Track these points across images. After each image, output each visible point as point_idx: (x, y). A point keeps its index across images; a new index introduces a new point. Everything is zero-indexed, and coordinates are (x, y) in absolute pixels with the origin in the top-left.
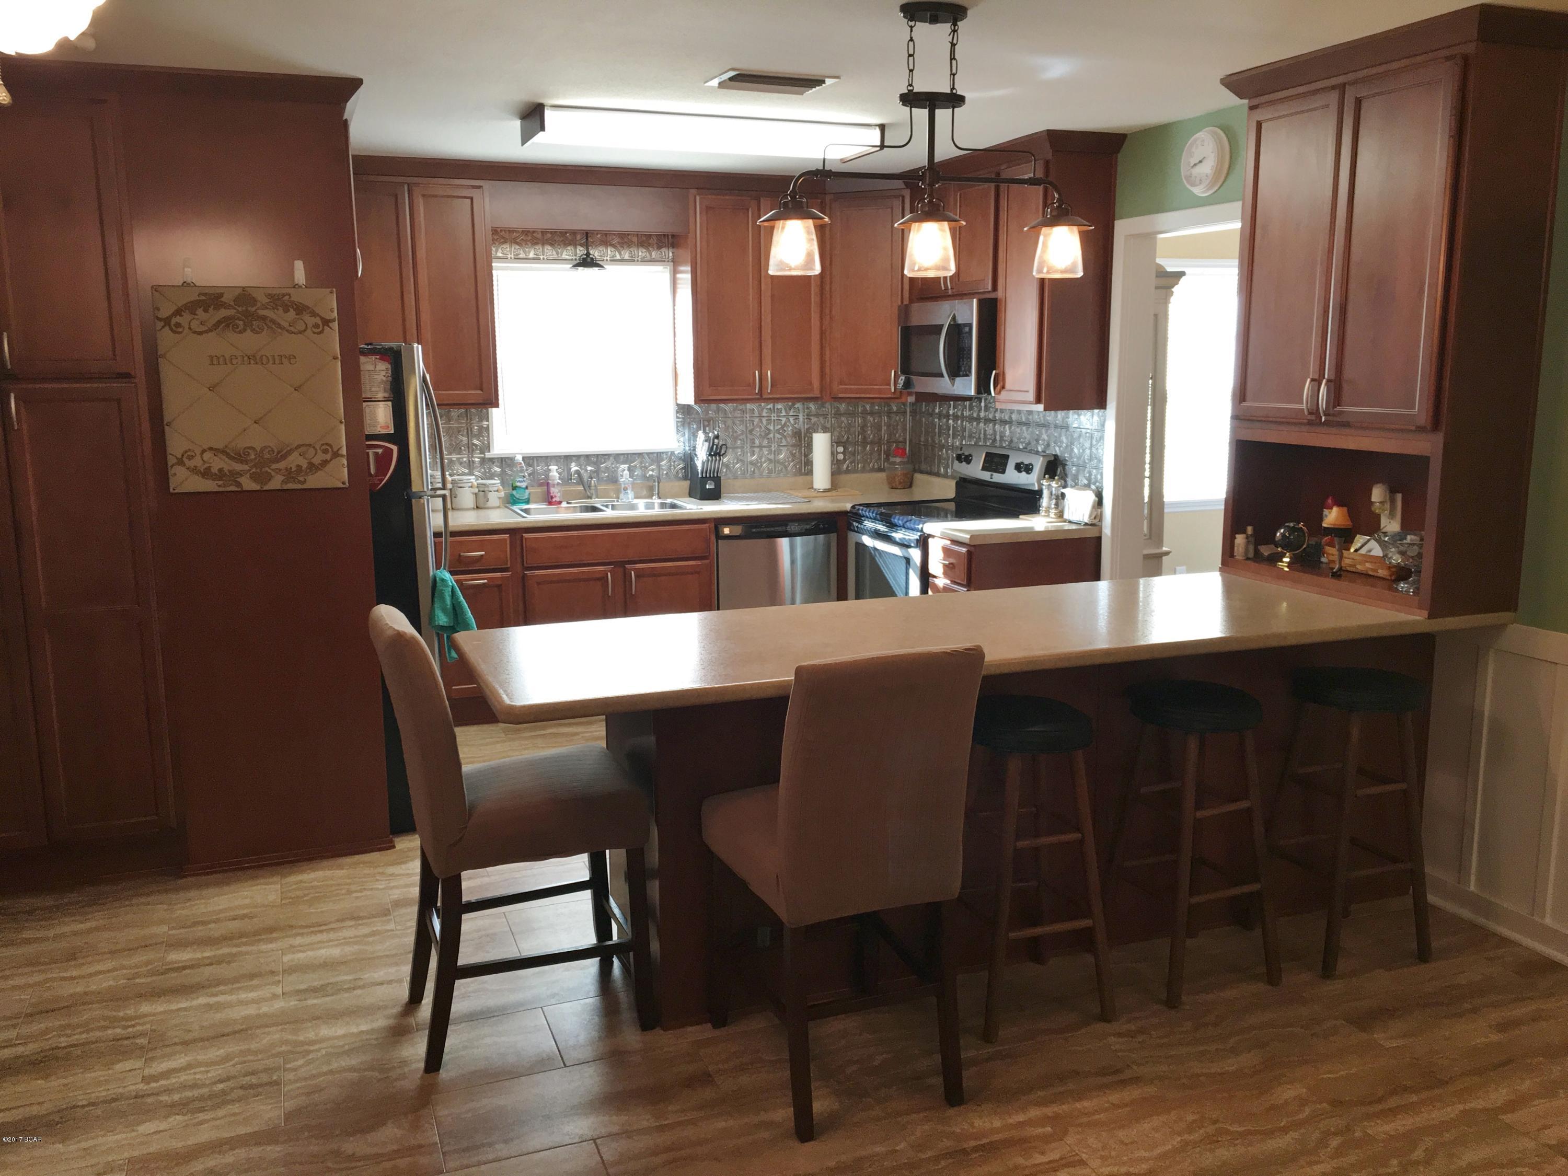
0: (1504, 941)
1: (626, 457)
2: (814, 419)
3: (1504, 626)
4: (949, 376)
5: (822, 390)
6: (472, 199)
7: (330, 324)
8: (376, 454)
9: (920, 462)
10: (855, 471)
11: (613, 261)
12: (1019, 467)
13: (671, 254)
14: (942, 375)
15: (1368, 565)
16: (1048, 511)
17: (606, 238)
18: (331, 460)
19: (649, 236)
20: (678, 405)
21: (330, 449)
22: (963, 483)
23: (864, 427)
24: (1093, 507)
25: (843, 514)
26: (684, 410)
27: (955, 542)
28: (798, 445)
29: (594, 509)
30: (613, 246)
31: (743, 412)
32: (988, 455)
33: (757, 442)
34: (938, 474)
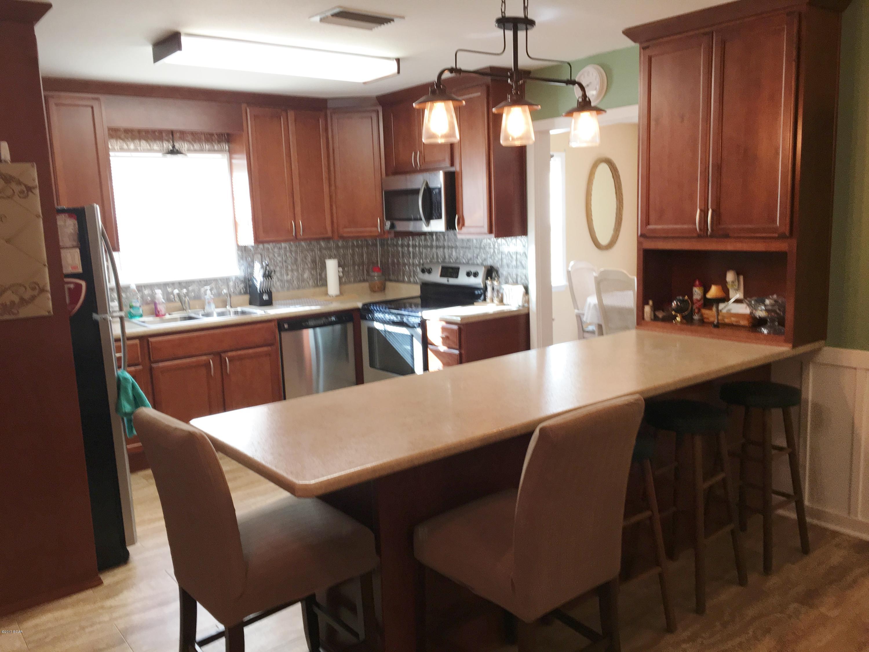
0: (835, 534)
1: (206, 282)
2: (324, 252)
3: (819, 349)
4: (425, 219)
5: (333, 232)
6: (92, 108)
7: (33, 191)
8: (69, 289)
9: (389, 275)
10: (350, 282)
11: (189, 150)
12: (468, 274)
13: (227, 147)
14: (421, 219)
15: (733, 319)
16: (492, 301)
17: (183, 135)
18: (38, 295)
19: (212, 135)
20: (238, 246)
21: (37, 287)
22: (425, 286)
23: (353, 255)
24: (524, 296)
25: (357, 310)
26: (243, 250)
27: (448, 322)
28: (315, 268)
29: (190, 318)
30: (189, 141)
31: (280, 249)
32: (443, 268)
33: (289, 267)
34: (403, 281)
